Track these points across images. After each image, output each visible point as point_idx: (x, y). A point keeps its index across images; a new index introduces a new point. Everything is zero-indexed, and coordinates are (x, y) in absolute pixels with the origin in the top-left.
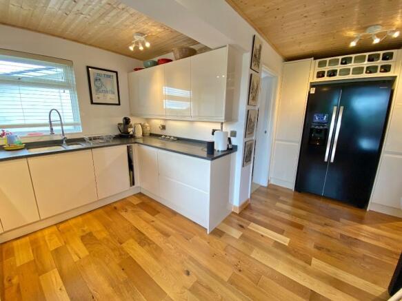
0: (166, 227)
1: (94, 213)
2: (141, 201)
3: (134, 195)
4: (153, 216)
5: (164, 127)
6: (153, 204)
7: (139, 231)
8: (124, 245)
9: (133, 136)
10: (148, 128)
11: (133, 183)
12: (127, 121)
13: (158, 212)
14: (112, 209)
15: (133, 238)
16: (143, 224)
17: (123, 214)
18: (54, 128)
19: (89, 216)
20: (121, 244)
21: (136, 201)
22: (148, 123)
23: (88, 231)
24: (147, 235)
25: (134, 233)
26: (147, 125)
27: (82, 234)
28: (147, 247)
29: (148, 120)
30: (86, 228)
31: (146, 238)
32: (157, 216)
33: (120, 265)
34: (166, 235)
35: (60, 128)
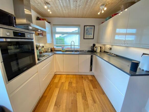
0: (96, 97)
1: (76, 76)
2: (92, 79)
3: (91, 75)
4: (94, 88)
5: (111, 49)
6: (96, 83)
7: (85, 92)
8: (77, 93)
9: (96, 52)
10: (104, 49)
11: (91, 70)
12: (94, 45)
13: (97, 88)
14: (81, 77)
15: (82, 93)
16: (88, 89)
17: (84, 81)
18: (72, 47)
19: (75, 76)
20: (77, 92)
21: (90, 78)
22: (104, 46)
23: (72, 81)
24: (87, 95)
25: (83, 91)
26: (103, 47)
27: (70, 81)
28: (84, 100)
29: (104, 45)
30: (72, 80)
31: (86, 96)
32: (95, 89)
33: (72, 100)
34: (94, 102)
35: (73, 47)
